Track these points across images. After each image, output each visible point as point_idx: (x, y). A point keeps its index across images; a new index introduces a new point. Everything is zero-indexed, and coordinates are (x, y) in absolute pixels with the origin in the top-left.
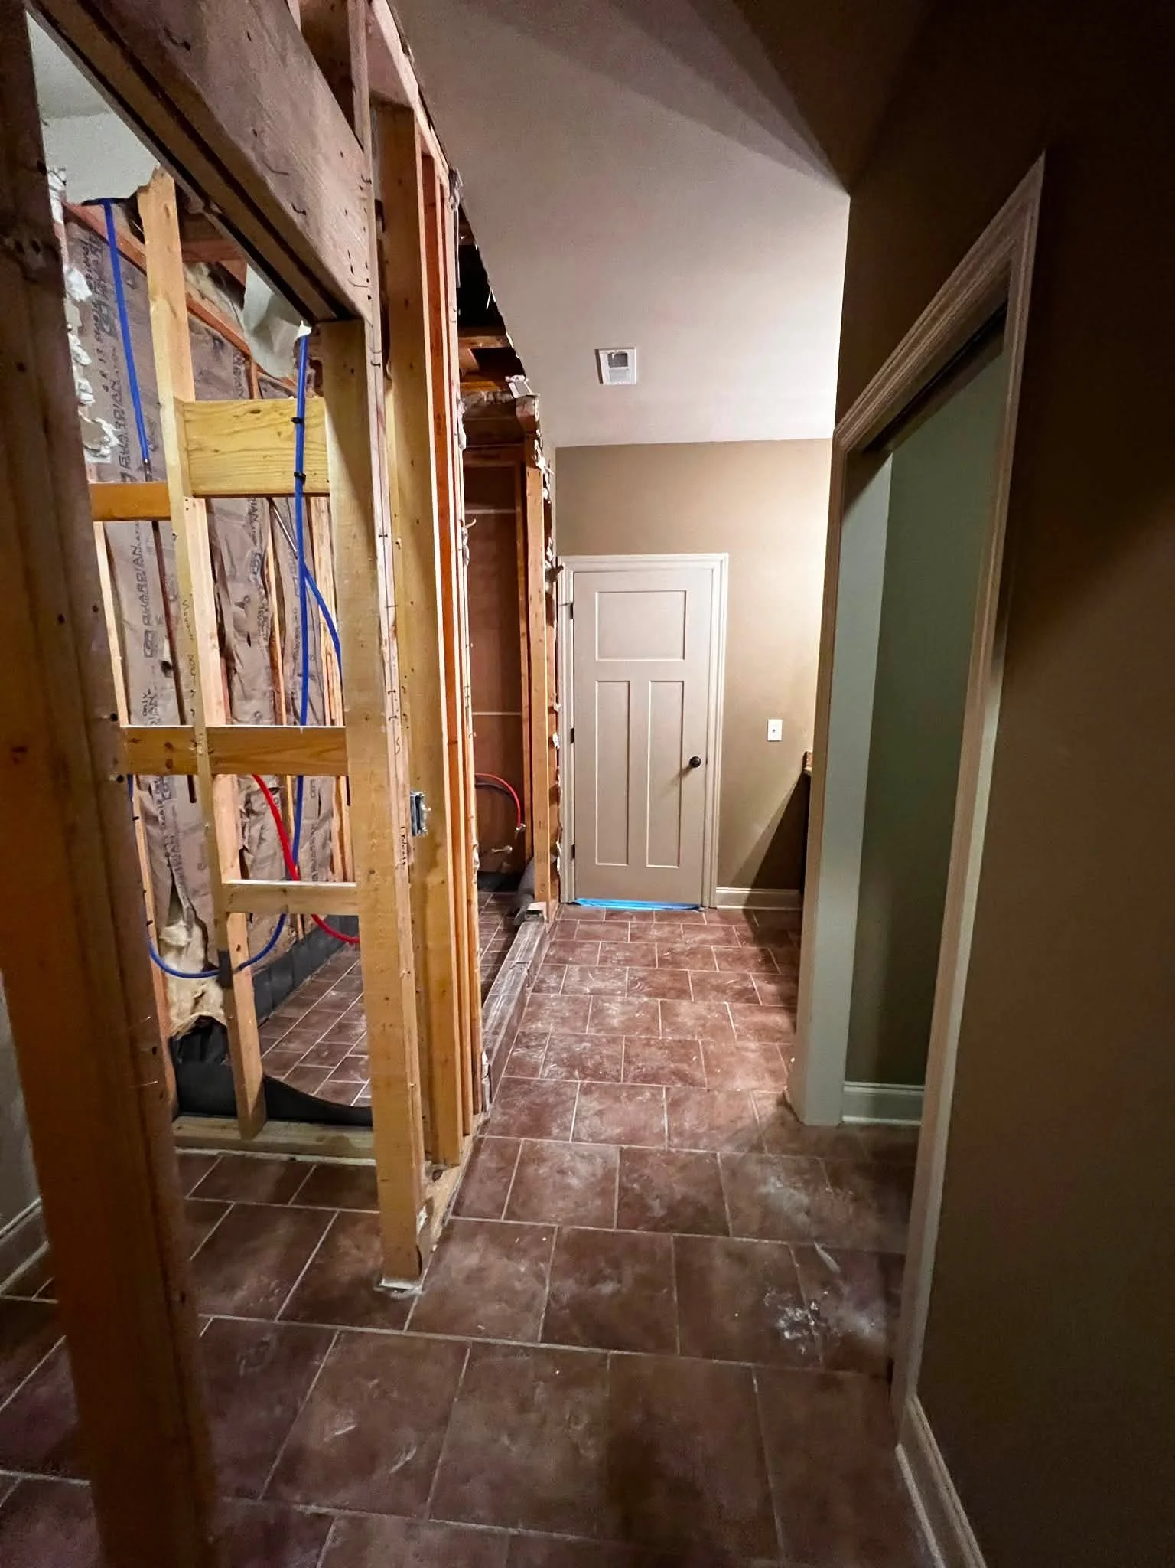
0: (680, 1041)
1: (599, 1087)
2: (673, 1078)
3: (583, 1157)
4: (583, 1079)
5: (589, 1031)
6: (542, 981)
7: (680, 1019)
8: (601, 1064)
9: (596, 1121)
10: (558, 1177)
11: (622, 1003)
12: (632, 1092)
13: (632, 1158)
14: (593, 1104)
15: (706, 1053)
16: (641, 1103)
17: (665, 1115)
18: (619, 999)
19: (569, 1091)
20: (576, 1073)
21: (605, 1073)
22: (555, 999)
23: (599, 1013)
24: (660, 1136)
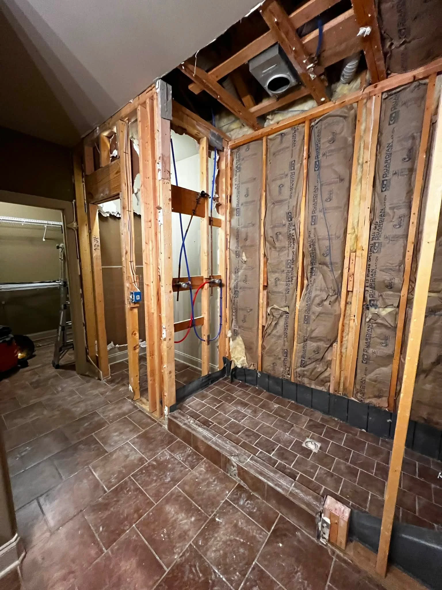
0: (119, 535)
1: (138, 466)
2: (107, 501)
3: (119, 441)
4: (148, 464)
5: (176, 488)
6: (250, 497)
7: (134, 561)
8: (149, 476)
9: (126, 453)
10: (122, 431)
11: (186, 532)
12: (121, 476)
13: (100, 452)
14: (134, 457)
15: (95, 542)
16: (113, 474)
17: (98, 478)
18: (193, 534)
19: (148, 454)
20: (155, 463)
21: (142, 473)
22: (223, 491)
23: (189, 509)
24: (95, 468)
